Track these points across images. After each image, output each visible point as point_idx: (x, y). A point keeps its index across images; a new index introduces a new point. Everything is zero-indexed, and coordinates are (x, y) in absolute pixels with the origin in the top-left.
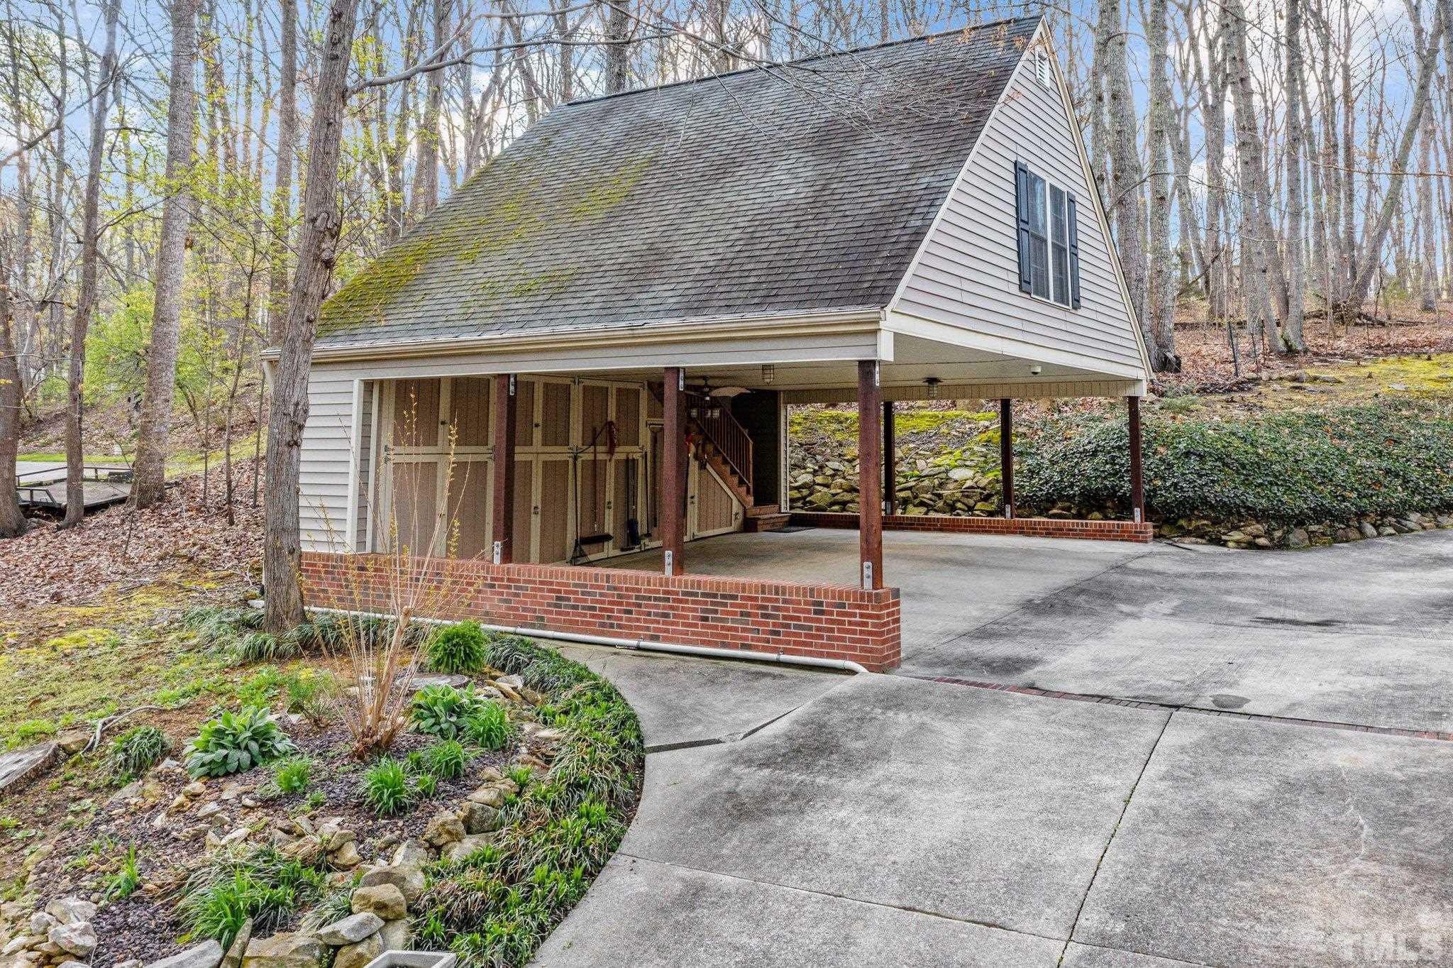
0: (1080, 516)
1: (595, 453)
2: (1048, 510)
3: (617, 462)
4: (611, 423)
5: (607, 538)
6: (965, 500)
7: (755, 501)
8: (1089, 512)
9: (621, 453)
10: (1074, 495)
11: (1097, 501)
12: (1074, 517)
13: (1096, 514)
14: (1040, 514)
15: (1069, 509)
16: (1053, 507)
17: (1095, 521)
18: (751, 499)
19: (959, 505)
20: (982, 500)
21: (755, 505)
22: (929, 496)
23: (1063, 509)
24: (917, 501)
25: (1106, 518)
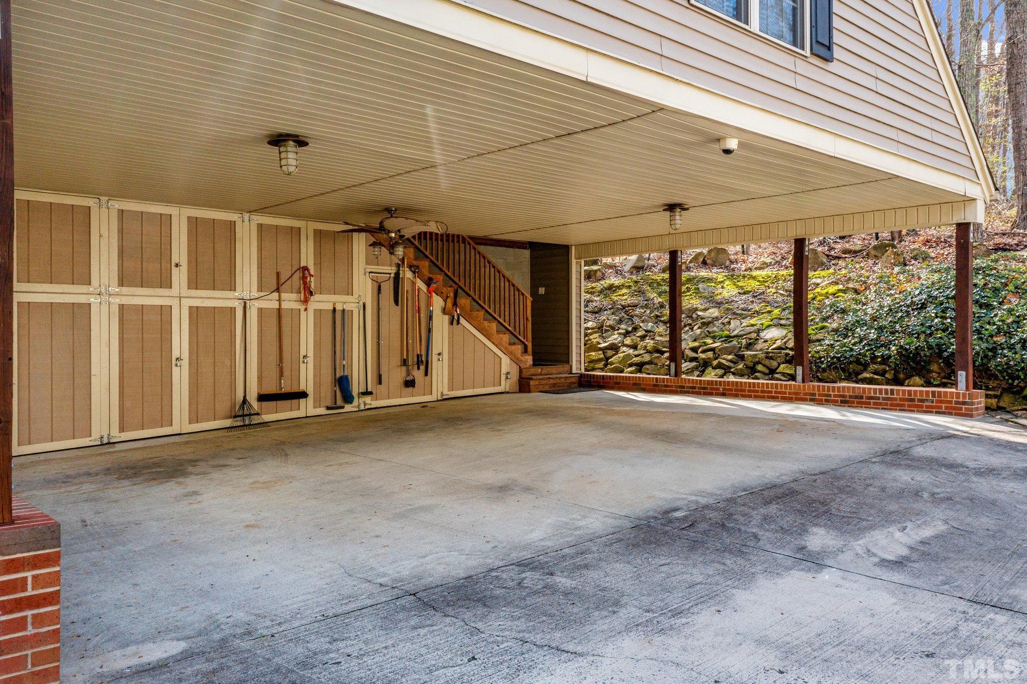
0: (897, 381)
1: (279, 300)
2: (857, 374)
3: (318, 313)
4: (305, 269)
5: (303, 395)
6: (767, 362)
7: (534, 360)
8: (909, 377)
9: (322, 302)
10: (890, 357)
11: (918, 363)
12: (888, 382)
13: (917, 379)
14: (848, 379)
15: (883, 373)
16: (865, 370)
17: (915, 388)
18: (529, 359)
19: (760, 367)
20: (787, 362)
21: (535, 364)
22: (730, 357)
23: (876, 373)
24: (715, 363)
25: (928, 384)
